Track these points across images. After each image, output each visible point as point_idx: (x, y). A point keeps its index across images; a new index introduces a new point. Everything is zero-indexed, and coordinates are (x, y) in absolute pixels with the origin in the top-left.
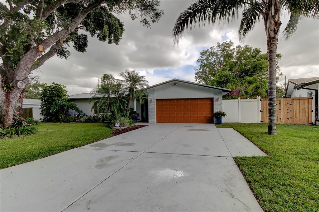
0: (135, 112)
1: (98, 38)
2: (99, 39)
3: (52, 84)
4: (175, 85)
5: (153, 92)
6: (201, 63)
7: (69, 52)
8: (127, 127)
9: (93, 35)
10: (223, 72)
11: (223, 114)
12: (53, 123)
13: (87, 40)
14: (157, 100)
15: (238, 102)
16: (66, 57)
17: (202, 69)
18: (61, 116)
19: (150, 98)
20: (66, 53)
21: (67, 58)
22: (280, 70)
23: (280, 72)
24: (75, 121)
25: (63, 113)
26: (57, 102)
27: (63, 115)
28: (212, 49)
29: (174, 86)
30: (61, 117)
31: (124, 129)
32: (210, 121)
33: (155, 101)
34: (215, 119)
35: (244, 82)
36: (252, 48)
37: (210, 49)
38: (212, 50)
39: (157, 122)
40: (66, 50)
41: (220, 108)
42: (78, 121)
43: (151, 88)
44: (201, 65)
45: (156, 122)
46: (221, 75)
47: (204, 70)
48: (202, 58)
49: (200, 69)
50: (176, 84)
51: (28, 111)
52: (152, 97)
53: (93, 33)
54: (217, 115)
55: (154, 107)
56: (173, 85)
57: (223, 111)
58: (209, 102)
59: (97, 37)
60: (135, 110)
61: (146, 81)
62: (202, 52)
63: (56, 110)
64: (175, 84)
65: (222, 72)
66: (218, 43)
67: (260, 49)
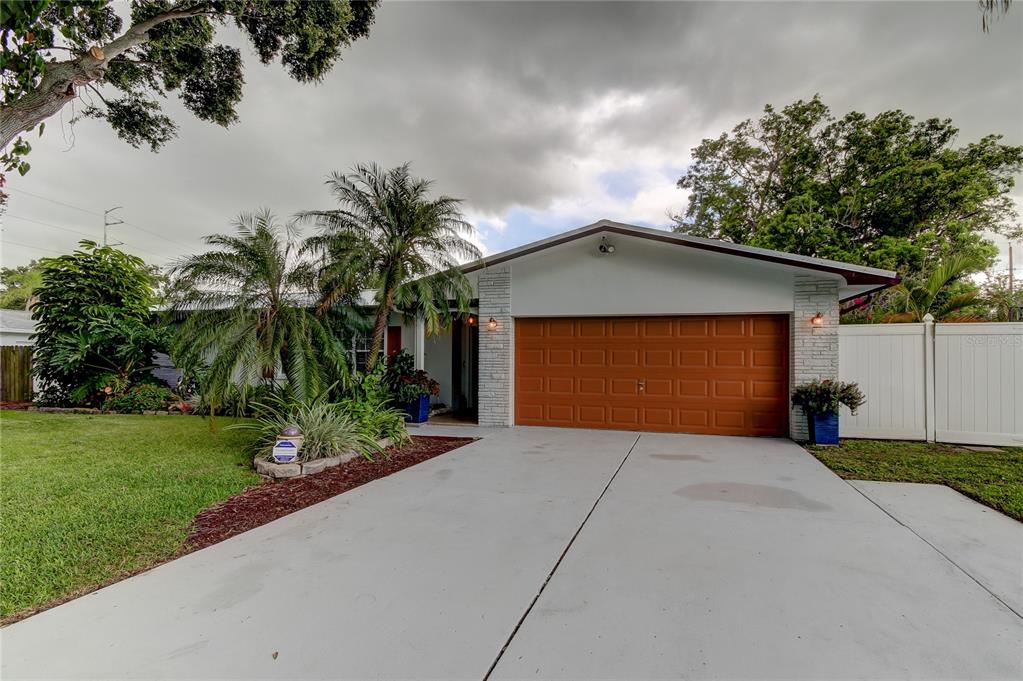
0: (421, 372)
1: (289, 67)
2: (293, 72)
3: (83, 250)
4: (605, 251)
5: (502, 282)
6: (696, 189)
7: (167, 121)
8: (346, 458)
9: (266, 57)
10: (790, 217)
11: (851, 398)
12: (75, 412)
13: (238, 71)
14: (517, 320)
15: (920, 338)
16: (154, 145)
17: (696, 212)
18: (113, 386)
19: (486, 310)
20: (158, 126)
21: (162, 148)
22: (1014, 215)
23: (1013, 225)
24: (166, 409)
25: (123, 369)
26: (93, 324)
27: (121, 377)
28: (742, 131)
29: (599, 256)
30: (108, 390)
31: (328, 470)
32: (769, 425)
33: (512, 325)
34: (796, 418)
35: (882, 260)
36: (913, 123)
37: (735, 131)
38: (740, 135)
39: (518, 422)
40: (158, 113)
41: (828, 362)
42: (177, 409)
43: (488, 264)
44: (693, 198)
45: (511, 421)
46: (782, 230)
47: (703, 216)
48: (698, 171)
49: (690, 213)
50: (611, 249)
51: (15, 360)
52: (495, 306)
53: (265, 47)
54: (814, 401)
55: (504, 356)
56: (592, 253)
57: (843, 378)
58: (766, 335)
59: (284, 63)
60: (420, 364)
61: (464, 223)
62: (701, 148)
63: (78, 356)
64: (603, 249)
65: (784, 220)
66: (768, 106)
67: (950, 121)
